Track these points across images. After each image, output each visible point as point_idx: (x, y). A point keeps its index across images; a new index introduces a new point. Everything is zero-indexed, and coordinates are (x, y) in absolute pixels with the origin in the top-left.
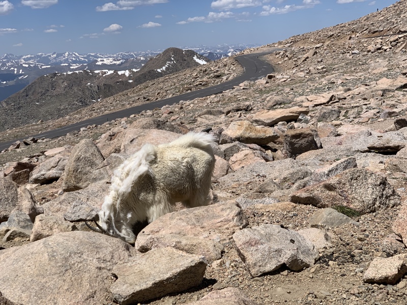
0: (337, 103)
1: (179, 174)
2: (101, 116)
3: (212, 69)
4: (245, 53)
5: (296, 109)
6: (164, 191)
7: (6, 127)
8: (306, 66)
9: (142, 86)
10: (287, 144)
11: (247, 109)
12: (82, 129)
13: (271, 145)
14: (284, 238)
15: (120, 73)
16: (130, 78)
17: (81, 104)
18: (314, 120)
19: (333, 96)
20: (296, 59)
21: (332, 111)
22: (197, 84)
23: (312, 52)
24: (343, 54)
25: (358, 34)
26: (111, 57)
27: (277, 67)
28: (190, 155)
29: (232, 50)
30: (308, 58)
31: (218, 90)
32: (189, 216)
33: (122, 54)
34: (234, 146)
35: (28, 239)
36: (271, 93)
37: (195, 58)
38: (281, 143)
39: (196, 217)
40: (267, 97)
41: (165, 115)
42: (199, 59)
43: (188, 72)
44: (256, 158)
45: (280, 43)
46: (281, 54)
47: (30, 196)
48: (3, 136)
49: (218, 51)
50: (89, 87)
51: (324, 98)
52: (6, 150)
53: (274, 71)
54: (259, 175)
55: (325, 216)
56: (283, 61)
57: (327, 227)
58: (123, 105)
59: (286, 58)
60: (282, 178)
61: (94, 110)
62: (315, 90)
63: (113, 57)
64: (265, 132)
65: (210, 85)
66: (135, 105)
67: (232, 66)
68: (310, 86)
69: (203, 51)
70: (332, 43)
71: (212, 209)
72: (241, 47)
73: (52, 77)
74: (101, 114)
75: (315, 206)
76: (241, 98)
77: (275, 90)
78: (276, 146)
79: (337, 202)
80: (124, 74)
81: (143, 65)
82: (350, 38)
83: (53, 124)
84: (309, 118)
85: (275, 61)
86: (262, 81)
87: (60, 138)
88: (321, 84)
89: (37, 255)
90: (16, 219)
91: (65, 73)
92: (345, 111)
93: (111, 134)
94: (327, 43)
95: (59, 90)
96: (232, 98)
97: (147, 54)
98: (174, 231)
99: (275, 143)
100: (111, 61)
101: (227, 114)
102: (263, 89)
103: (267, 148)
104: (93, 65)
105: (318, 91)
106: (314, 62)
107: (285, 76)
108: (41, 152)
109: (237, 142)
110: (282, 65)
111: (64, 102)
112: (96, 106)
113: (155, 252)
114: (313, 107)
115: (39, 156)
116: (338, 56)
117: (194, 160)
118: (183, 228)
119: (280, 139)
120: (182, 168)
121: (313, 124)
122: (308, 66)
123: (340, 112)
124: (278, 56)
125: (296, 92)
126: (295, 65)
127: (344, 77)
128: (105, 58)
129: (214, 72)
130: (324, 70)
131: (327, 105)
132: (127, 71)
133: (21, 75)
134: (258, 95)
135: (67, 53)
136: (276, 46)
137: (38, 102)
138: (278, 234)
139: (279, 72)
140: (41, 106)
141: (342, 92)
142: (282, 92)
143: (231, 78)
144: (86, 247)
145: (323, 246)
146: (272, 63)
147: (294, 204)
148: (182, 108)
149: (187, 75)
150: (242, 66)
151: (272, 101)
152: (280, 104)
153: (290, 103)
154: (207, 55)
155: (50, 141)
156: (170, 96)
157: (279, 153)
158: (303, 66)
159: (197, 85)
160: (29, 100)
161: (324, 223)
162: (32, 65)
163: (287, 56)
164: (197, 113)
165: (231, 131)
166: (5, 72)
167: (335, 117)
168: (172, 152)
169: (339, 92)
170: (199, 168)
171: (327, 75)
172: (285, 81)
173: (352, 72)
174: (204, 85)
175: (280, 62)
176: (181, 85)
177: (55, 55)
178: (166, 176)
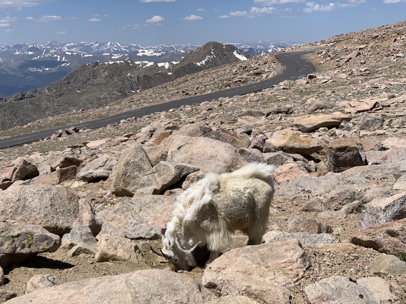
0: (380, 111)
1: (240, 204)
2: (141, 109)
3: (252, 66)
4: (287, 51)
5: (338, 115)
6: (225, 220)
7: (47, 113)
8: (348, 67)
9: (181, 79)
10: (330, 156)
11: (288, 112)
12: (122, 121)
13: (314, 155)
14: (353, 292)
15: (160, 65)
16: (169, 70)
17: (120, 94)
18: (357, 128)
19: (376, 103)
20: (338, 59)
21: (376, 119)
22: (237, 80)
23: (355, 53)
24: (387, 56)
25: (403, 37)
26: (152, 49)
27: (318, 66)
28: (252, 186)
29: (273, 46)
30: (350, 59)
31: (257, 88)
32: (254, 254)
33: (162, 46)
34: (278, 155)
35: (92, 256)
36: (312, 94)
37: (235, 53)
38: (324, 154)
39: (261, 256)
40: (308, 99)
41: (204, 111)
42: (239, 54)
43: (228, 67)
44: (301, 171)
45: (323, 42)
46: (323, 53)
47: (90, 208)
48: (45, 123)
49: (259, 47)
50: (129, 78)
51: (367, 104)
52: (49, 138)
53: (314, 70)
54: (304, 190)
55: (388, 263)
56: (325, 61)
57: (389, 275)
58: (162, 98)
59: (329, 58)
60: (329, 198)
61: (133, 101)
62: (357, 94)
63: (154, 49)
64: (309, 142)
65: (249, 82)
66: (174, 99)
67: (273, 64)
68: (353, 90)
69: (243, 47)
70: (376, 44)
71: (276, 248)
72: (282, 44)
73: (93, 66)
74: (140, 107)
75: (377, 250)
76: (281, 98)
77: (316, 91)
78: (319, 157)
79: (399, 249)
80: (164, 67)
81: (183, 58)
82: (395, 40)
83: (94, 113)
84: (351, 125)
85: (317, 61)
86: (302, 81)
87: (101, 129)
88: (364, 88)
89: (121, 294)
90: (78, 232)
91: (106, 63)
92: (389, 120)
93: (152, 129)
94: (371, 44)
95: (100, 79)
96: (271, 97)
97: (187, 47)
98: (240, 270)
99: (318, 153)
100: (152, 52)
101: (267, 116)
102: (304, 90)
103: (310, 158)
104: (133, 56)
105: (361, 95)
106: (357, 64)
107: (326, 77)
108: (83, 143)
109: (281, 152)
110: (323, 65)
111: (104, 91)
112: (136, 97)
113: (230, 300)
114: (356, 113)
115: (81, 147)
116: (381, 58)
117: (256, 191)
118: (248, 267)
119: (324, 150)
120: (244, 199)
121: (355, 132)
122: (350, 67)
123: (384, 121)
124: (320, 55)
125: (338, 95)
126: (337, 65)
127: (388, 82)
128: (146, 49)
129: (254, 69)
130: (367, 72)
131: (370, 112)
132: (167, 63)
133: (64, 62)
134: (298, 96)
135: (109, 43)
136: (318, 44)
137: (79, 90)
138: (347, 289)
139: (320, 72)
140: (82, 94)
141: (386, 99)
142: (323, 94)
143: (271, 76)
144: (165, 289)
145: (388, 298)
146: (314, 62)
147: (355, 246)
148: (221, 105)
149: (227, 71)
150: (283, 65)
151: (314, 105)
152: (322, 108)
153: (332, 108)
154: (247, 50)
155: (91, 131)
156: (209, 92)
157: (322, 164)
158: (345, 67)
159: (236, 82)
160: (70, 88)
161: (386, 270)
162: (74, 54)
163: (329, 56)
164: (236, 111)
165: (275, 139)
166: (49, 59)
167: (378, 126)
168: (235, 182)
169: (383, 98)
170: (260, 199)
171: (370, 79)
172: (326, 82)
173: (396, 77)
174: (243, 82)
175: (322, 62)
176: (220, 80)
177: (97, 45)
178: (227, 206)
